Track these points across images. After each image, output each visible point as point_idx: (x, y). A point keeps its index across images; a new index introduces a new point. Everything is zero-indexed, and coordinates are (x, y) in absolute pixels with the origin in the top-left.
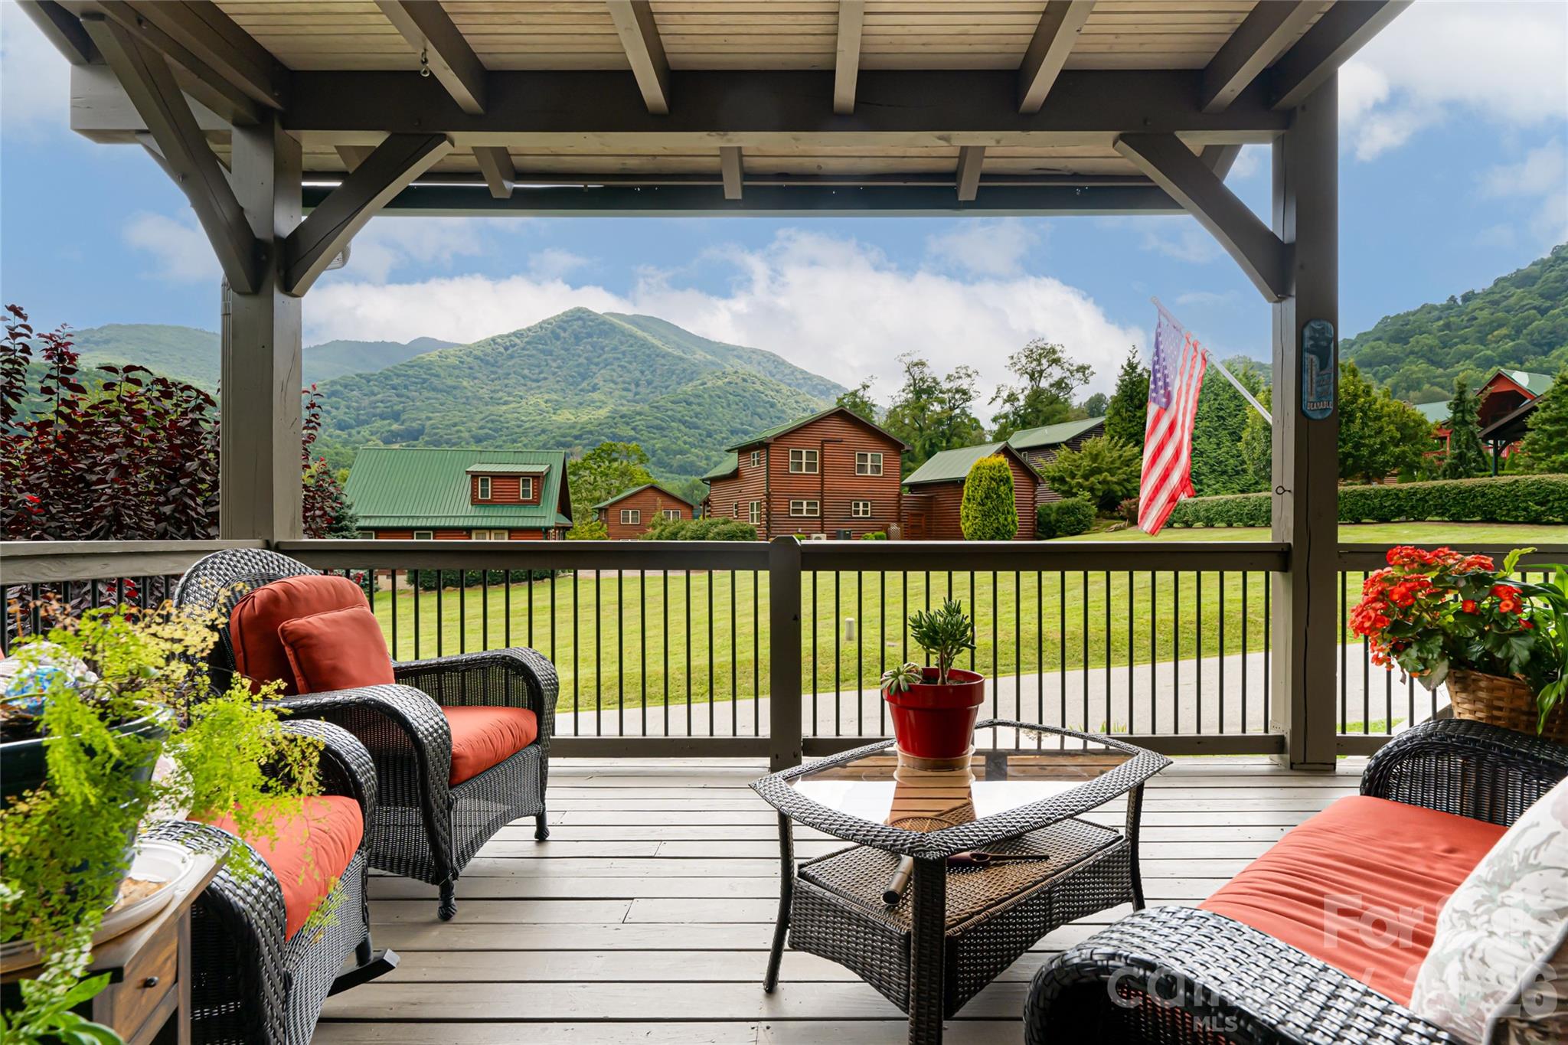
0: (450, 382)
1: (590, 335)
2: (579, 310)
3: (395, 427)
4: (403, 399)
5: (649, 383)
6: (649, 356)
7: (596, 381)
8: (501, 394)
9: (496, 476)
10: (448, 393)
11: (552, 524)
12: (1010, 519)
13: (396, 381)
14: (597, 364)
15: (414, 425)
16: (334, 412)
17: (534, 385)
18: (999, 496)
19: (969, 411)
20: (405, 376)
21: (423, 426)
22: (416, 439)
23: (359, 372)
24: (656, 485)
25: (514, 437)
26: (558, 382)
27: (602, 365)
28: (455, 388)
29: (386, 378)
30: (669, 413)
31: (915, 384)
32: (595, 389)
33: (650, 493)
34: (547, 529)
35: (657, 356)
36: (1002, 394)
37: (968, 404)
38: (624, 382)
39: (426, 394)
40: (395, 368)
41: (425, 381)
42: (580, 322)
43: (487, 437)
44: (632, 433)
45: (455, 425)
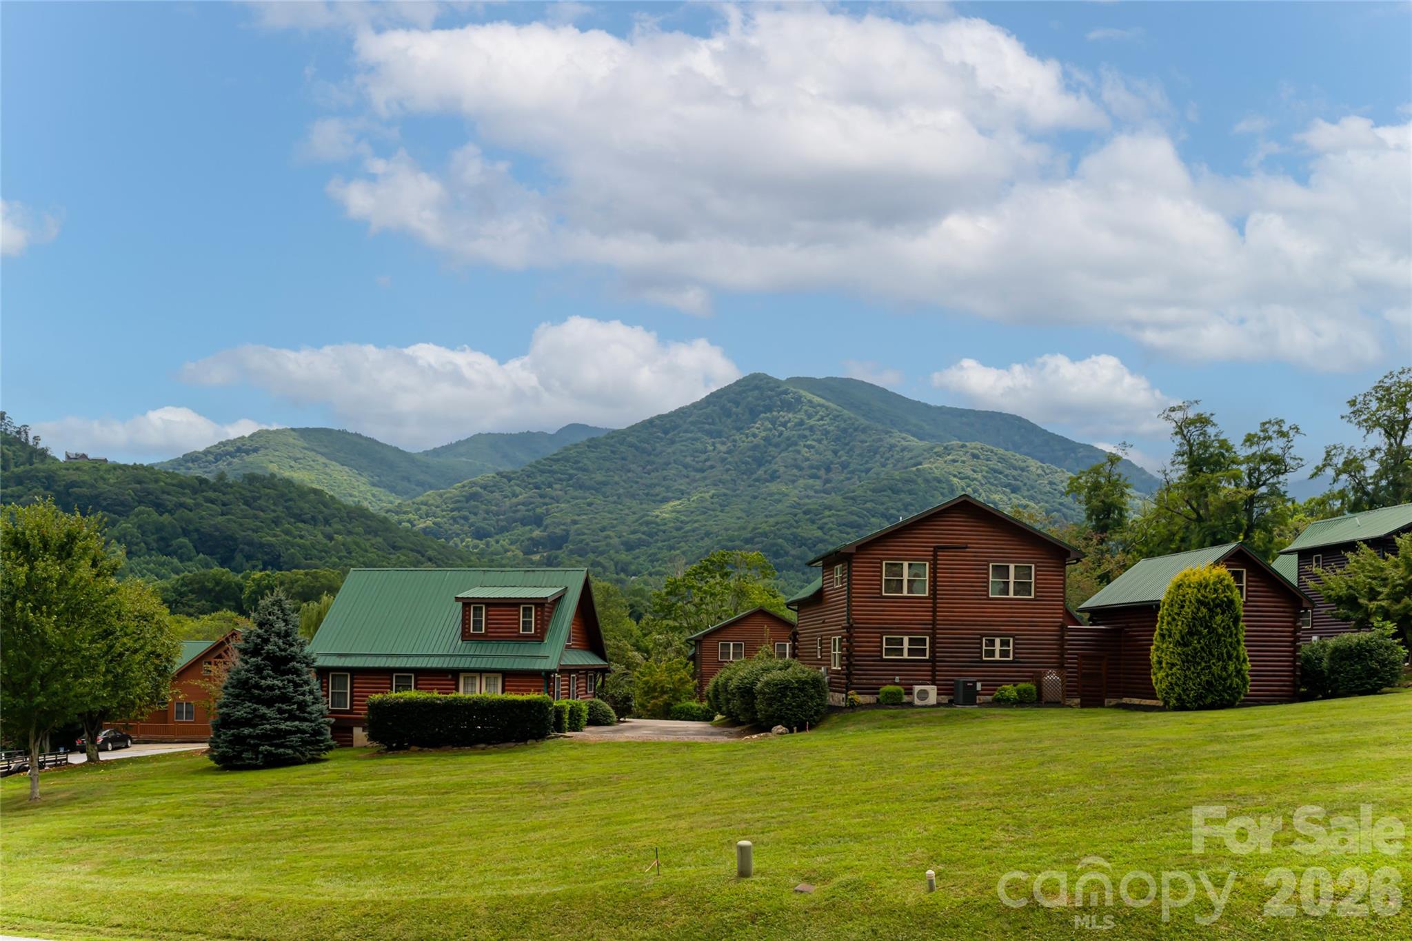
0: (599, 477)
1: (769, 409)
2: (755, 377)
3: (537, 533)
4: (547, 500)
5: (844, 466)
6: (845, 431)
7: (775, 467)
8: (658, 489)
9: (491, 603)
10: (596, 490)
11: (554, 666)
12: (1231, 668)
13: (539, 479)
14: (777, 445)
15: (557, 531)
16: (473, 519)
17: (698, 476)
18: (1212, 631)
19: (1283, 489)
20: (549, 472)
21: (567, 532)
22: (560, 548)
23: (501, 469)
24: (767, 609)
25: (672, 542)
26: (728, 470)
27: (783, 446)
28: (605, 484)
29: (528, 476)
30: (868, 505)
31: (1191, 452)
32: (774, 477)
33: (758, 620)
34: (548, 673)
35: (856, 430)
36: (1335, 460)
37: (1282, 478)
38: (811, 467)
39: (572, 492)
40: (538, 462)
41: (571, 477)
42: (756, 393)
43: (640, 543)
44: (819, 533)
45: (603, 529)
